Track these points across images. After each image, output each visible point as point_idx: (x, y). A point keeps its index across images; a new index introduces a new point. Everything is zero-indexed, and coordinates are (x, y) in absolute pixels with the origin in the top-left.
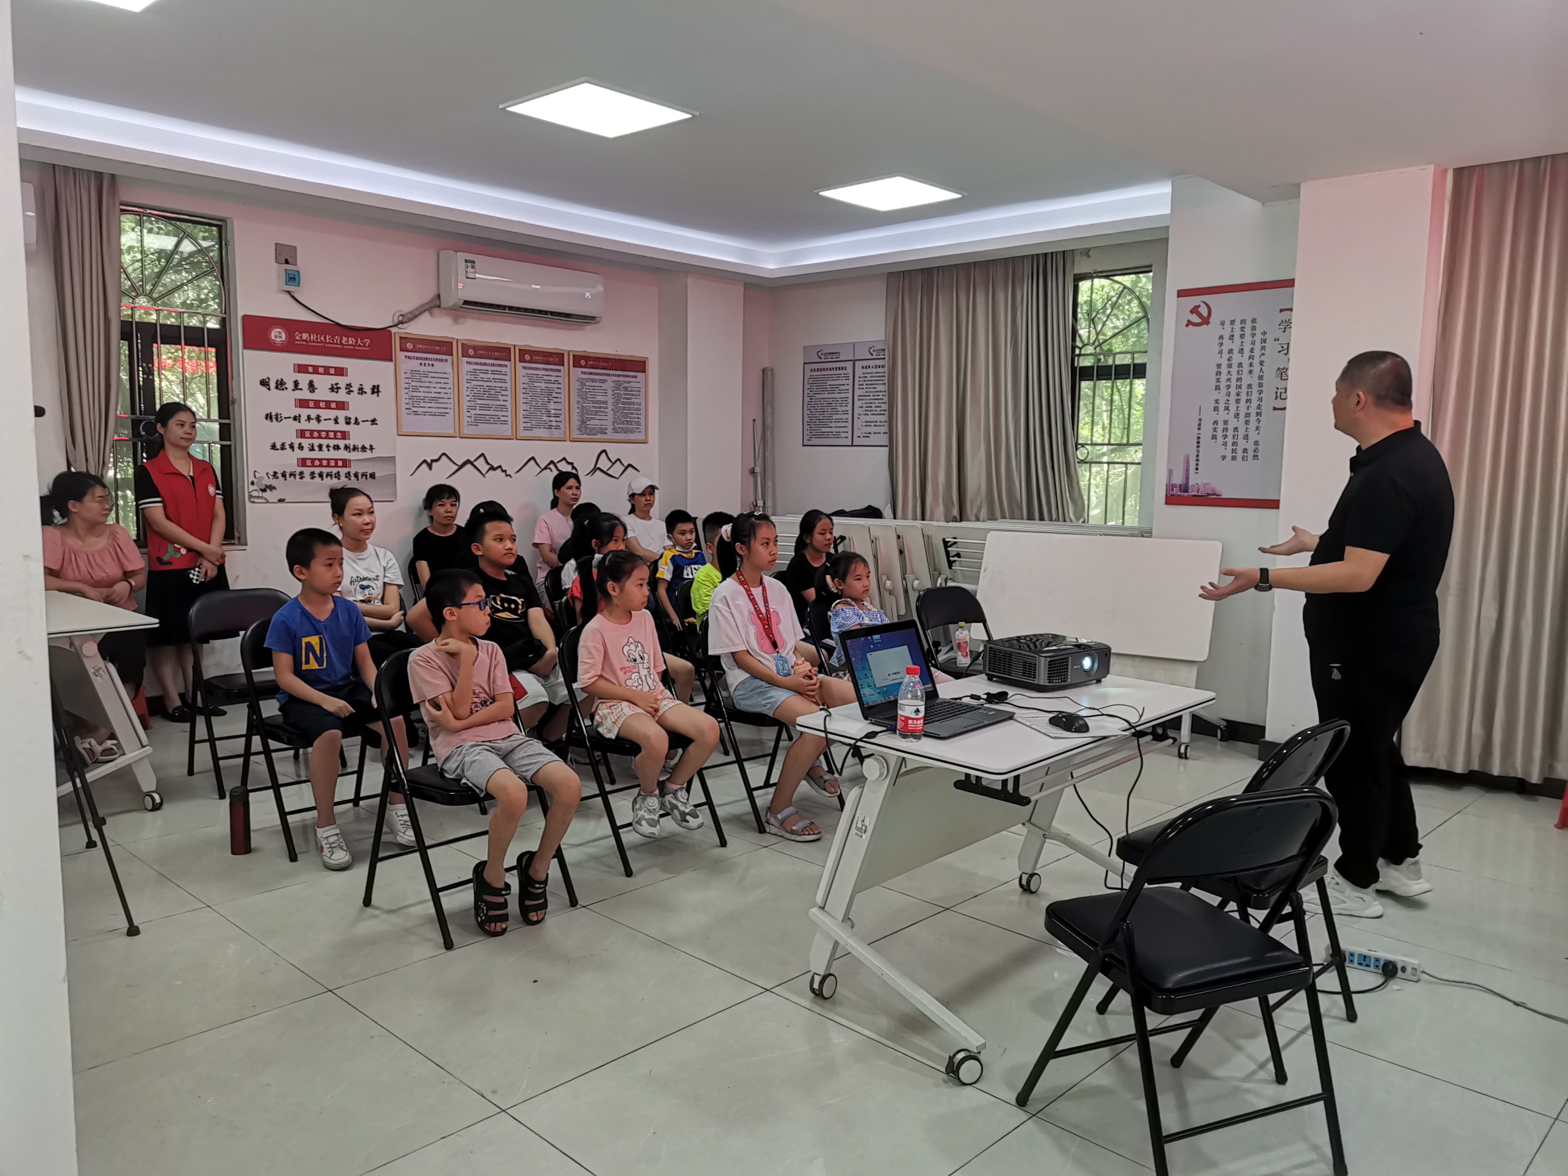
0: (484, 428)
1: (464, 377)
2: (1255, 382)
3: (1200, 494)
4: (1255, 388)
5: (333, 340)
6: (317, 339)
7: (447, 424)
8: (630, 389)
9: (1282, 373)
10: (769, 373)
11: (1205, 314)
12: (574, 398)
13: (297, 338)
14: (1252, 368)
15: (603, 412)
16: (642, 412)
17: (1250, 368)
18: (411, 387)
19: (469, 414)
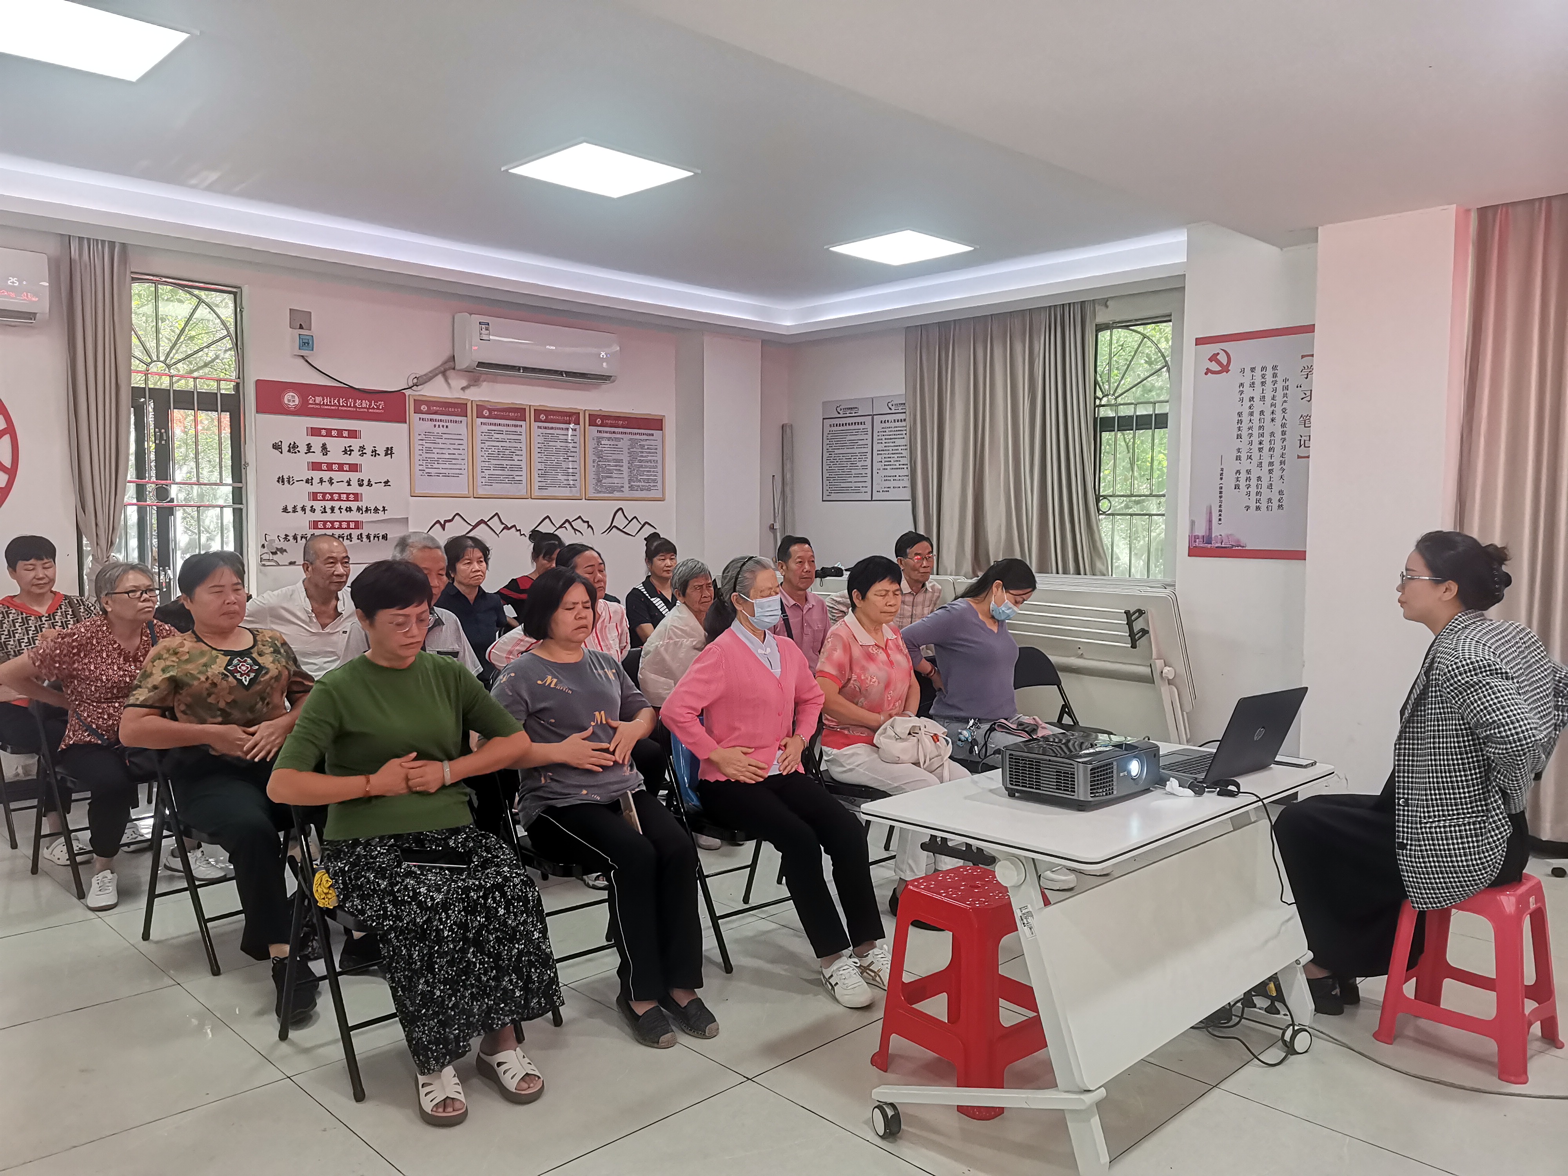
0: (497, 489)
1: (478, 438)
2: (1278, 431)
3: (1223, 546)
4: (1278, 436)
5: (347, 404)
6: (330, 402)
7: (461, 485)
8: (646, 447)
9: (1306, 421)
10: (788, 431)
11: (1224, 361)
12: (590, 457)
13: (311, 402)
14: (1274, 416)
15: (619, 470)
16: (659, 469)
17: (1272, 416)
18: (424, 449)
19: (483, 475)
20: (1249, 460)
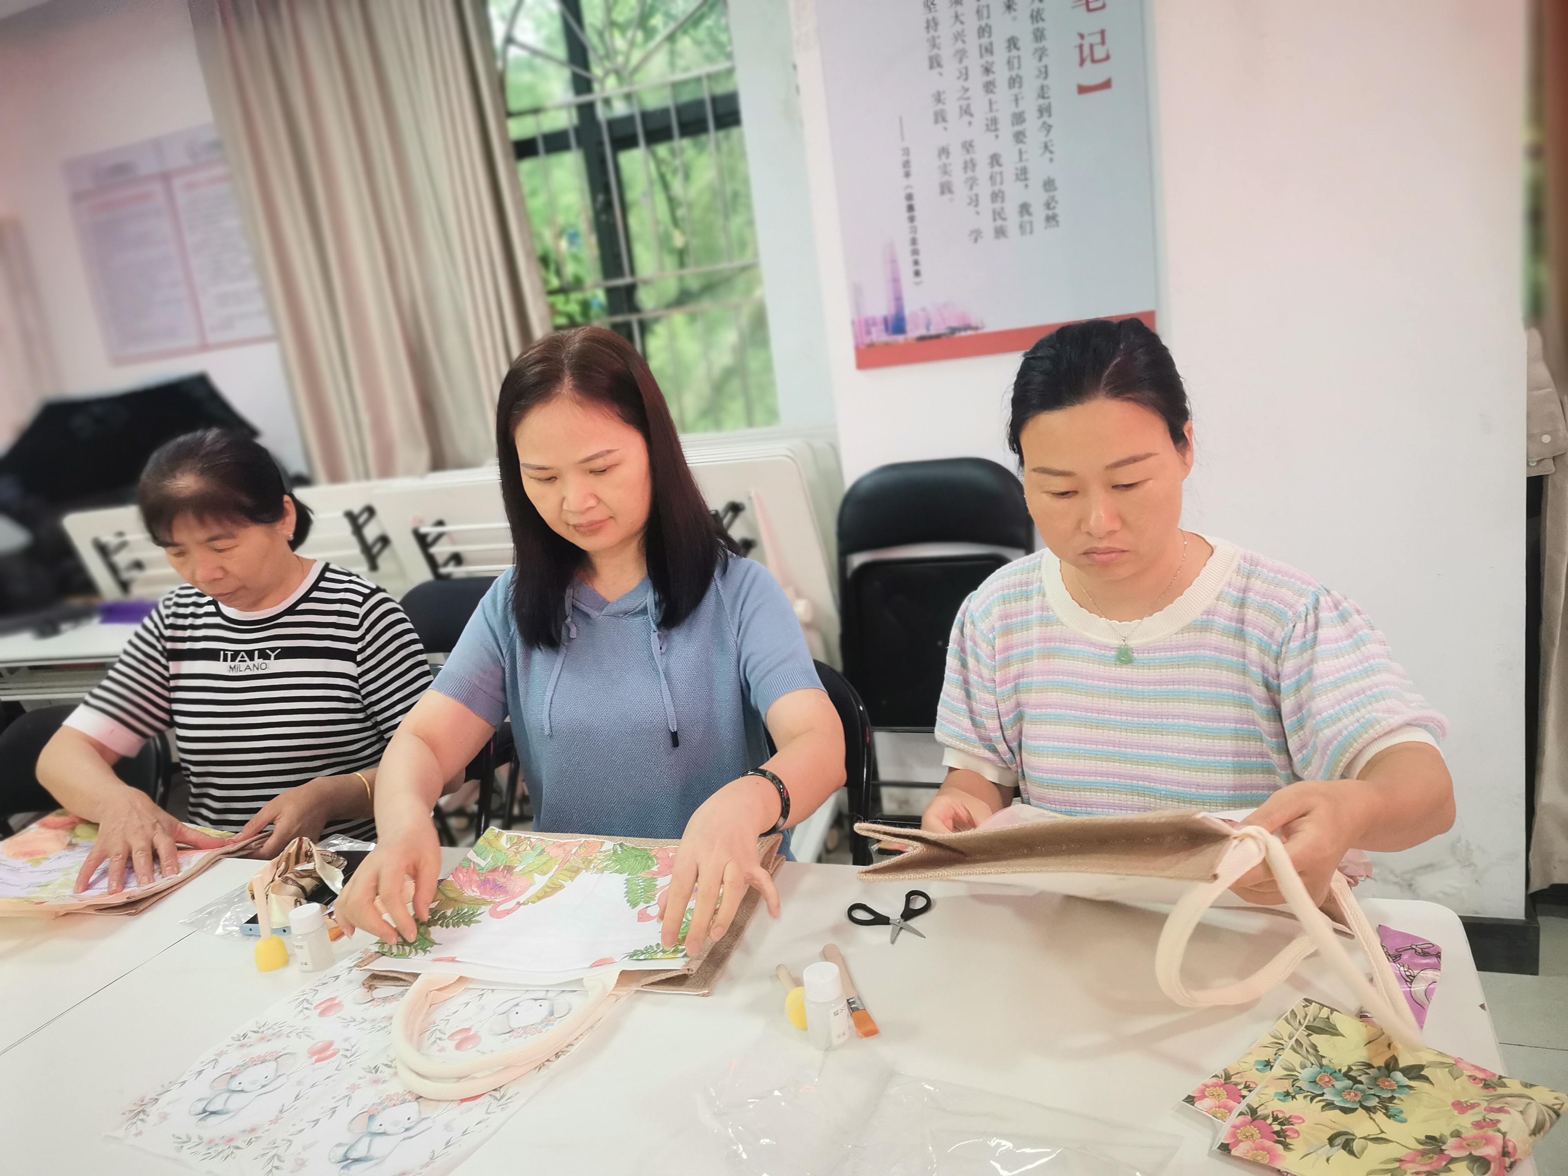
2: (1026, 33)
3: (932, 333)
4: (1027, 44)
20: (967, 118)
